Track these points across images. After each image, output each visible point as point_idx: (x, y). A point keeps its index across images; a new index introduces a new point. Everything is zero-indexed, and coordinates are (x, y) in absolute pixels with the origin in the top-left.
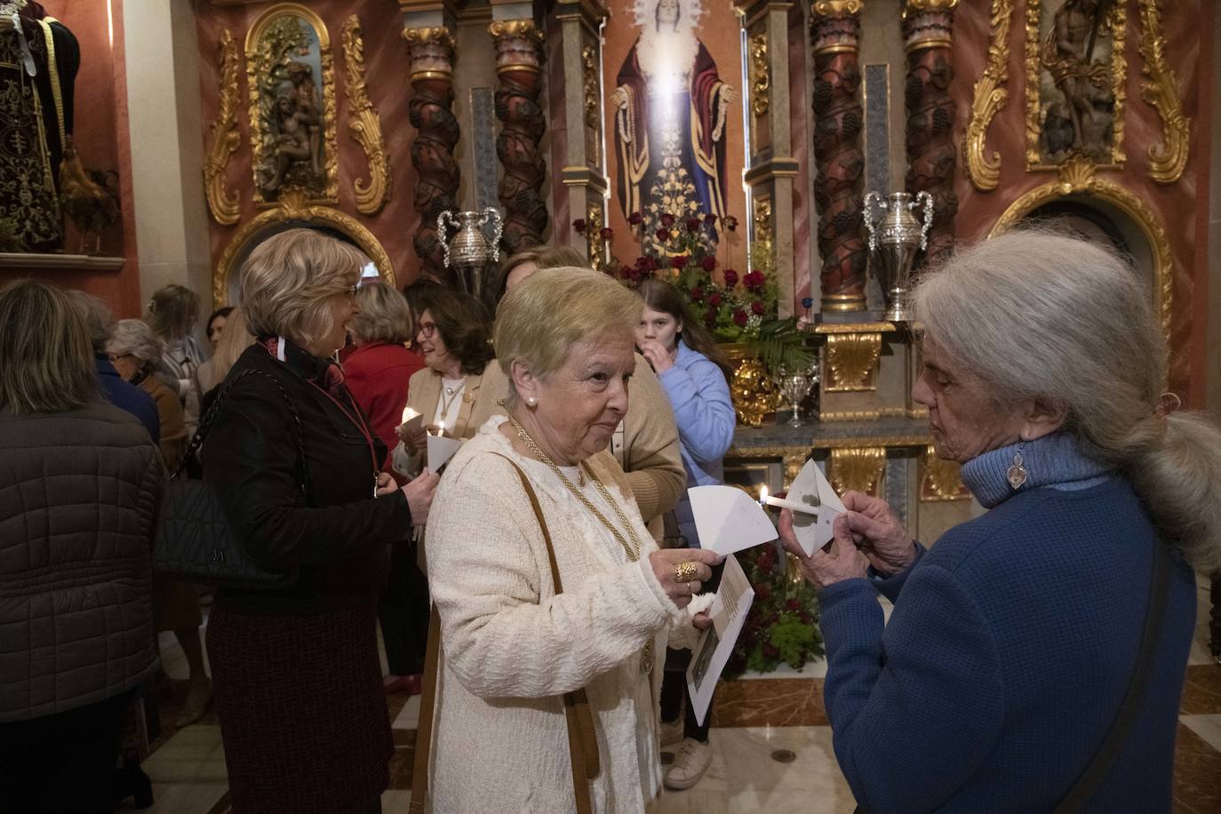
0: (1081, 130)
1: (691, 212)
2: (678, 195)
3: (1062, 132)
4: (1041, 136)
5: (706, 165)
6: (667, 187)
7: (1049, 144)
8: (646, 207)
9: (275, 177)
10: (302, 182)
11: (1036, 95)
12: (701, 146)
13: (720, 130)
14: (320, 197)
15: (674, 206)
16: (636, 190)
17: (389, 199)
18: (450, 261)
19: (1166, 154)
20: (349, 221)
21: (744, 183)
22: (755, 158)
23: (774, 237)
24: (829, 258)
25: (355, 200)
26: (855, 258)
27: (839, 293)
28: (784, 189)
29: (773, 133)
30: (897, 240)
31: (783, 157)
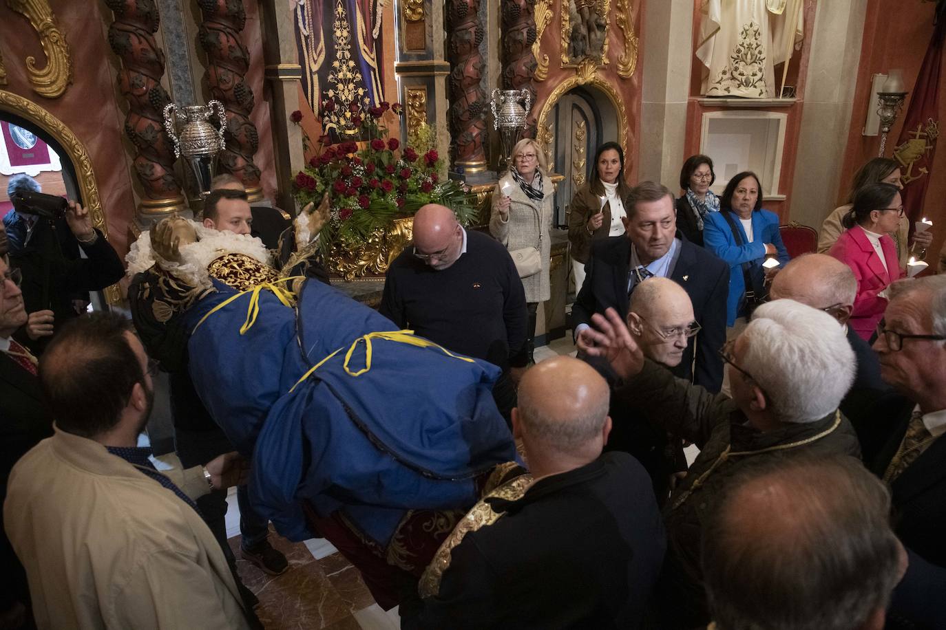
0: (589, 42)
1: (359, 97)
2: (349, 83)
3: (581, 43)
4: (569, 44)
5: (369, 58)
6: (341, 75)
7: (574, 52)
8: (324, 93)
11: (567, 17)
12: (365, 43)
13: (378, 29)
15: (346, 91)
16: (316, 77)
17: (72, 80)
18: (181, 152)
19: (626, 60)
20: (28, 105)
21: (396, 74)
22: (405, 54)
23: (431, 120)
24: (464, 134)
25: (30, 81)
26: (483, 135)
27: (469, 160)
28: (440, 84)
29: (432, 41)
30: (514, 124)
31: (439, 60)
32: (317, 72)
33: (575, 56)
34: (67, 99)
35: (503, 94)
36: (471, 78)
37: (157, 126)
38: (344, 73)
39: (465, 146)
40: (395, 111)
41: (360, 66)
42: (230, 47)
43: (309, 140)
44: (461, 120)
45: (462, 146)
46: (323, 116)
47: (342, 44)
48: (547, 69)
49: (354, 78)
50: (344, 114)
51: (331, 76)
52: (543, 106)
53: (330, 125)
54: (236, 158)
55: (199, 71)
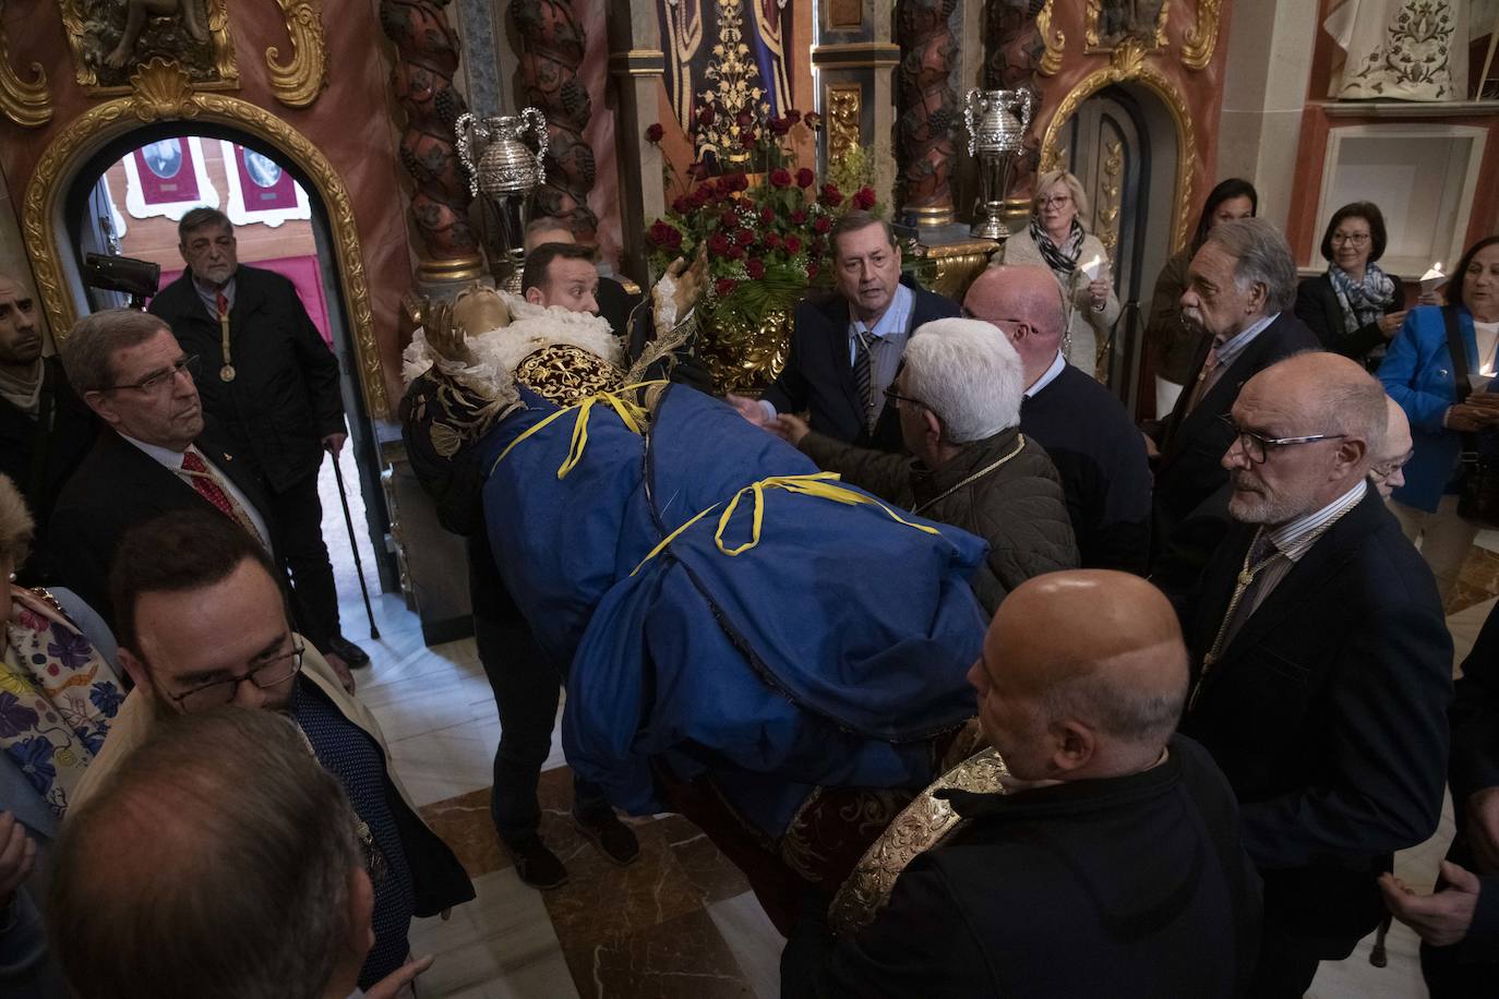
0: (1136, 9)
1: (754, 102)
2: (738, 80)
3: (1120, 11)
4: (1100, 13)
5: (770, 40)
6: (725, 68)
7: (1108, 26)
8: (699, 95)
9: (122, 44)
10: (172, 52)
12: (765, 15)
14: (207, 78)
15: (733, 93)
16: (686, 71)
17: (328, 82)
18: (479, 188)
19: (1198, 38)
20: (266, 118)
21: (812, 64)
22: (829, 33)
23: (867, 140)
24: (919, 163)
25: (271, 84)
26: (951, 165)
27: (926, 204)
28: (883, 82)
29: (873, 10)
30: (1000, 147)
31: (883, 42)
32: (690, 63)
33: (1110, 33)
34: (320, 109)
35: (985, 97)
36: (934, 70)
37: (445, 149)
38: (731, 64)
39: (919, 183)
40: (808, 124)
41: (757, 53)
42: (557, 24)
43: (672, 169)
44: (914, 139)
45: (914, 181)
46: (697, 133)
47: (730, 17)
48: (1060, 56)
49: (746, 72)
50: (729, 129)
51: (711, 69)
52: (1052, 118)
53: (706, 147)
54: (560, 197)
55: (510, 63)
